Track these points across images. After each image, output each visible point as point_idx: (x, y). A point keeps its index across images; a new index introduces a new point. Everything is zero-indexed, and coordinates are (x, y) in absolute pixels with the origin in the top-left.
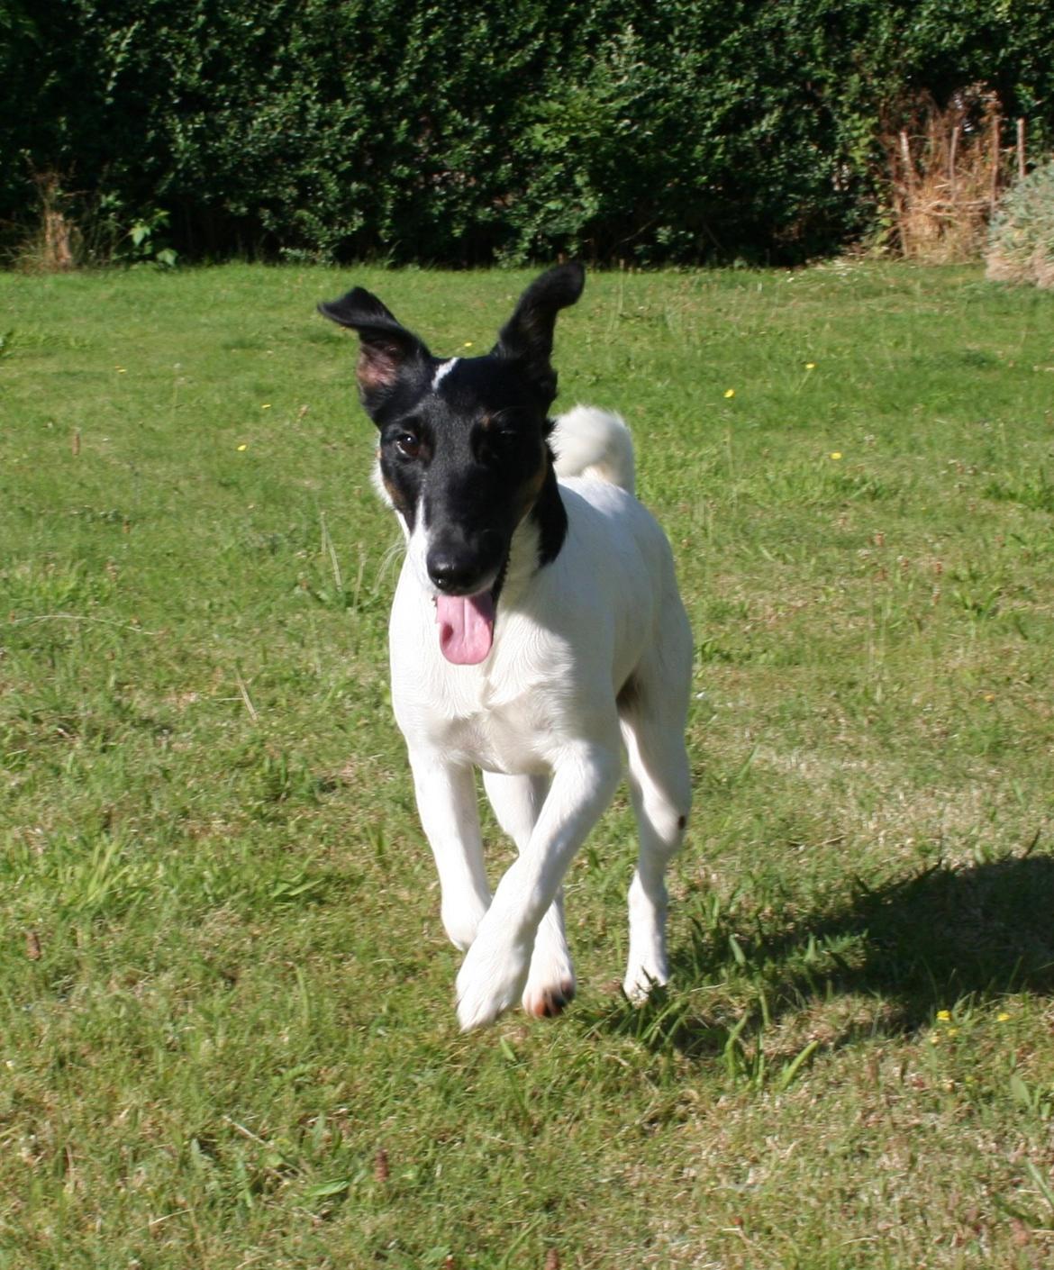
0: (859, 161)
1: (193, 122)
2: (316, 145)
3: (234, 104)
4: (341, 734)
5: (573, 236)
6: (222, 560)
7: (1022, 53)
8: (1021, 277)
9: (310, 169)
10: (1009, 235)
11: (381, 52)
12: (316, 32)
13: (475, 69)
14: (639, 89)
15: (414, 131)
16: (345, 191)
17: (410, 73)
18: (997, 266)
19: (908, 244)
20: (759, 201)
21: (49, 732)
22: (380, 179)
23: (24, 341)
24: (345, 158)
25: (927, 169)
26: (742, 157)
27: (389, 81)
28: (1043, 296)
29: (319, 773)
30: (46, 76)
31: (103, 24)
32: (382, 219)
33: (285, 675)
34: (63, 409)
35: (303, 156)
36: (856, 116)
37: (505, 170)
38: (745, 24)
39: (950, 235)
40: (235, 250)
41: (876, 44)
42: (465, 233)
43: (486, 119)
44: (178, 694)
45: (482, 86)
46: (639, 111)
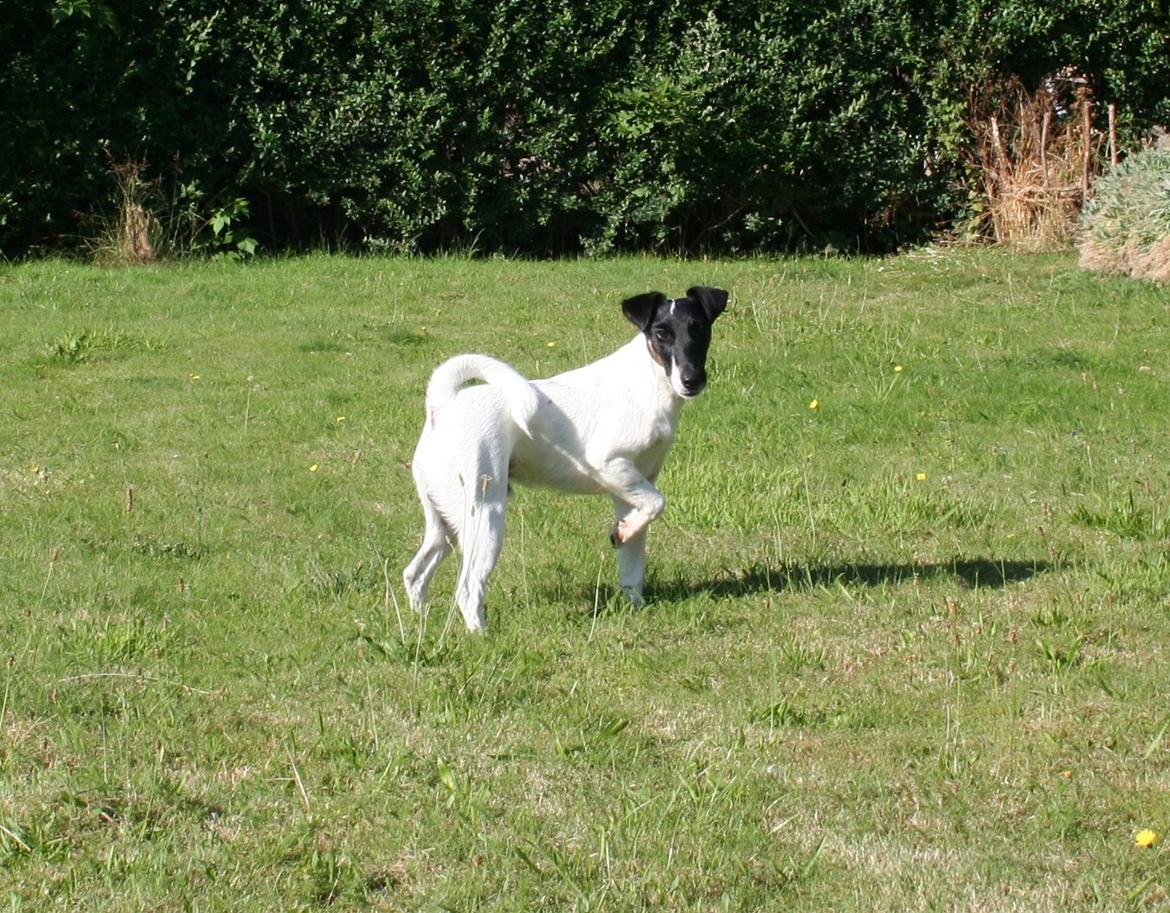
0: (949, 146)
1: (274, 111)
2: (399, 134)
3: (316, 92)
4: (394, 821)
5: (660, 224)
6: (286, 603)
7: (1113, 37)
8: (1114, 267)
9: (391, 159)
10: (1102, 225)
11: (464, 41)
12: (399, 20)
13: (559, 56)
14: (725, 75)
15: (499, 118)
16: (428, 181)
17: (493, 61)
18: (1090, 256)
19: (1000, 230)
20: (848, 187)
21: (92, 816)
22: (464, 166)
23: (99, 342)
24: (428, 147)
25: (1019, 154)
26: (831, 143)
27: (472, 69)
28: (1137, 287)
29: (369, 869)
30: (125, 67)
31: (183, 14)
32: (466, 207)
33: (341, 746)
34: (134, 422)
35: (386, 146)
36: (946, 101)
37: (591, 157)
38: (832, 10)
39: (1043, 222)
40: (318, 239)
41: (964, 30)
42: (550, 222)
43: (571, 107)
44: (230, 767)
45: (567, 74)
46: (725, 97)
